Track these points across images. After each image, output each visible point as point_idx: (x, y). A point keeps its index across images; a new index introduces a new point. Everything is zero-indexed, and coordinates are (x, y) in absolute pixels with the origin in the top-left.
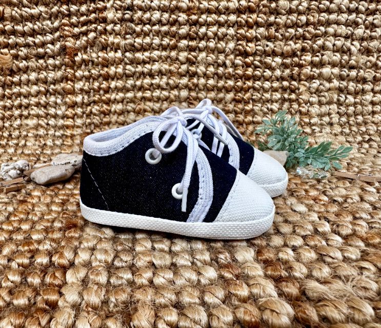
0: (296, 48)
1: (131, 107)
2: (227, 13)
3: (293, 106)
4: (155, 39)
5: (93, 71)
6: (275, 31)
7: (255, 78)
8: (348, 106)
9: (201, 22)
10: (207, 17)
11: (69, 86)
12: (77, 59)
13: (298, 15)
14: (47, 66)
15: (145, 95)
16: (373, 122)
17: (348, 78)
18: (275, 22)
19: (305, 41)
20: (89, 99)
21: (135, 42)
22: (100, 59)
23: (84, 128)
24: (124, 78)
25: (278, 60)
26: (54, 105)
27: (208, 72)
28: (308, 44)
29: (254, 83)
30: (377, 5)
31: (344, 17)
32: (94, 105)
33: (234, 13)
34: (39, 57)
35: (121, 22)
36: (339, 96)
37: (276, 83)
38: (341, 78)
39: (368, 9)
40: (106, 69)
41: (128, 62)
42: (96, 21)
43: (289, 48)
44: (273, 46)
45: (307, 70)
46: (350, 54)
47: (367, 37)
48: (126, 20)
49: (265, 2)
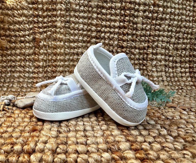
0: (145, 46)
1: (67, 69)
2: (114, 28)
3: (145, 72)
4: (80, 37)
5: (49, 51)
6: (136, 37)
8: (170, 73)
9: (102, 31)
10: (105, 29)
11: (36, 57)
12: (41, 44)
13: (146, 31)
14: (25, 47)
15: (74, 64)
16: (182, 81)
17: (169, 61)
18: (136, 34)
20: (46, 64)
21: (70, 38)
22: (52, 45)
23: (43, 79)
25: (137, 51)
26: (28, 66)
28: (150, 44)
30: (180, 29)
31: (166, 33)
32: (48, 67)
33: (117, 28)
34: (21, 42)
35: (64, 28)
36: (165, 68)
37: (136, 61)
38: (166, 61)
39: (177, 30)
40: (55, 50)
41: (66, 47)
42: (51, 26)
43: (142, 45)
44: (135, 44)
45: (150, 56)
46: (169, 50)
47: (176, 43)
48: (66, 27)
49: (131, 24)
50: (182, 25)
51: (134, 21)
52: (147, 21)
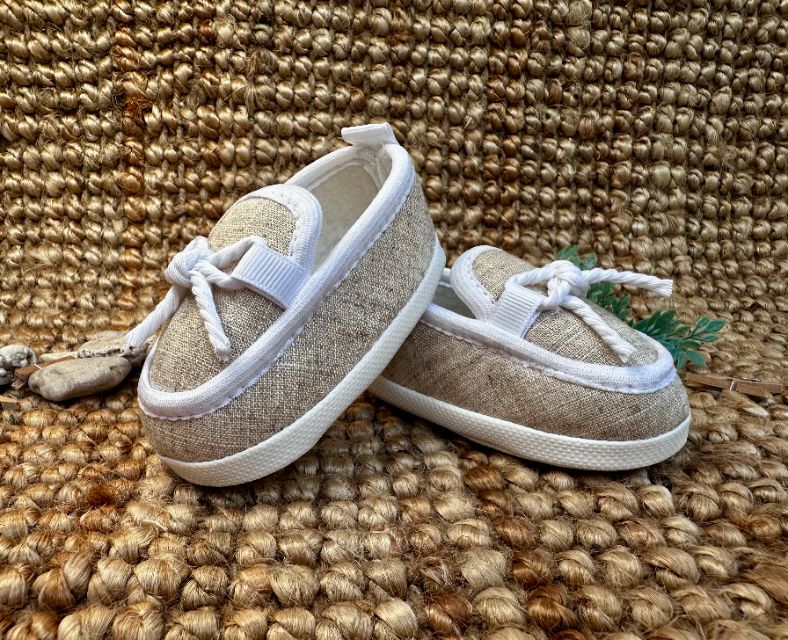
0: (603, 124)
2: (468, 44)
3: (600, 239)
4: (321, 88)
5: (185, 149)
6: (563, 87)
7: (524, 180)
8: (706, 241)
9: (416, 60)
10: (429, 50)
11: (131, 177)
12: (149, 119)
13: (607, 60)
14: (82, 133)
16: (759, 274)
17: (703, 188)
18: (563, 71)
19: (621, 112)
20: (176, 209)
21: (277, 91)
22: (200, 123)
24: (253, 166)
25: (569, 145)
26: (99, 219)
27: (429, 163)
28: (626, 117)
29: (522, 189)
30: (756, 50)
31: (692, 69)
32: (186, 221)
33: (482, 46)
34: (64, 110)
35: (248, 46)
36: (687, 221)
37: (565, 191)
38: (689, 187)
39: (739, 55)
40: (213, 146)
41: (261, 132)
42: (192, 40)
43: (589, 122)
44: (558, 118)
45: (625, 169)
46: (706, 141)
47: (737, 110)
48: (259, 44)
49: (543, 29)
50: (761, 32)
51: (555, 12)
52: (612, 12)
